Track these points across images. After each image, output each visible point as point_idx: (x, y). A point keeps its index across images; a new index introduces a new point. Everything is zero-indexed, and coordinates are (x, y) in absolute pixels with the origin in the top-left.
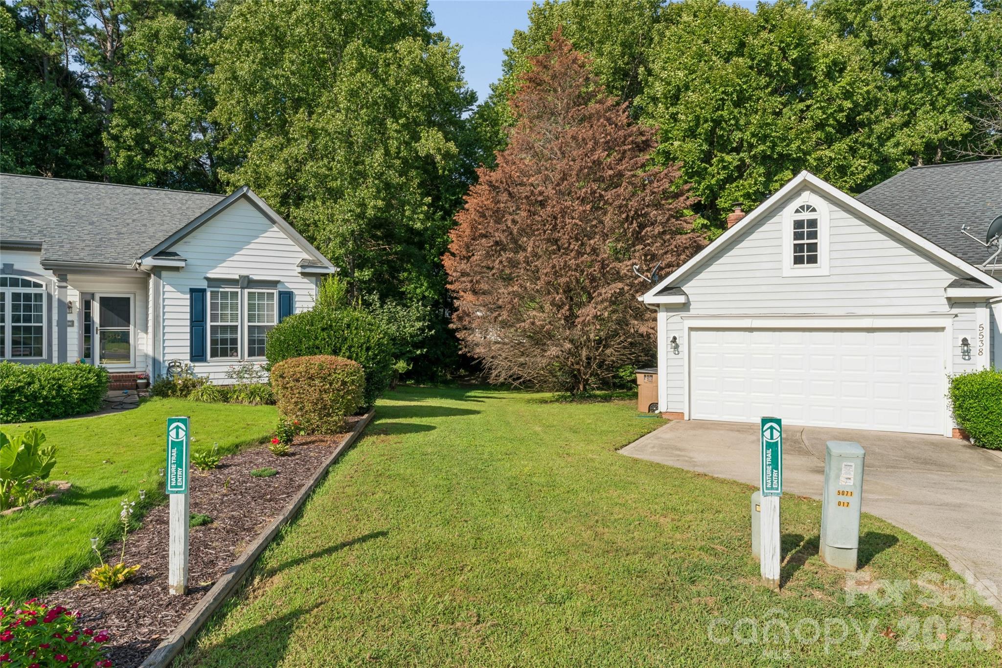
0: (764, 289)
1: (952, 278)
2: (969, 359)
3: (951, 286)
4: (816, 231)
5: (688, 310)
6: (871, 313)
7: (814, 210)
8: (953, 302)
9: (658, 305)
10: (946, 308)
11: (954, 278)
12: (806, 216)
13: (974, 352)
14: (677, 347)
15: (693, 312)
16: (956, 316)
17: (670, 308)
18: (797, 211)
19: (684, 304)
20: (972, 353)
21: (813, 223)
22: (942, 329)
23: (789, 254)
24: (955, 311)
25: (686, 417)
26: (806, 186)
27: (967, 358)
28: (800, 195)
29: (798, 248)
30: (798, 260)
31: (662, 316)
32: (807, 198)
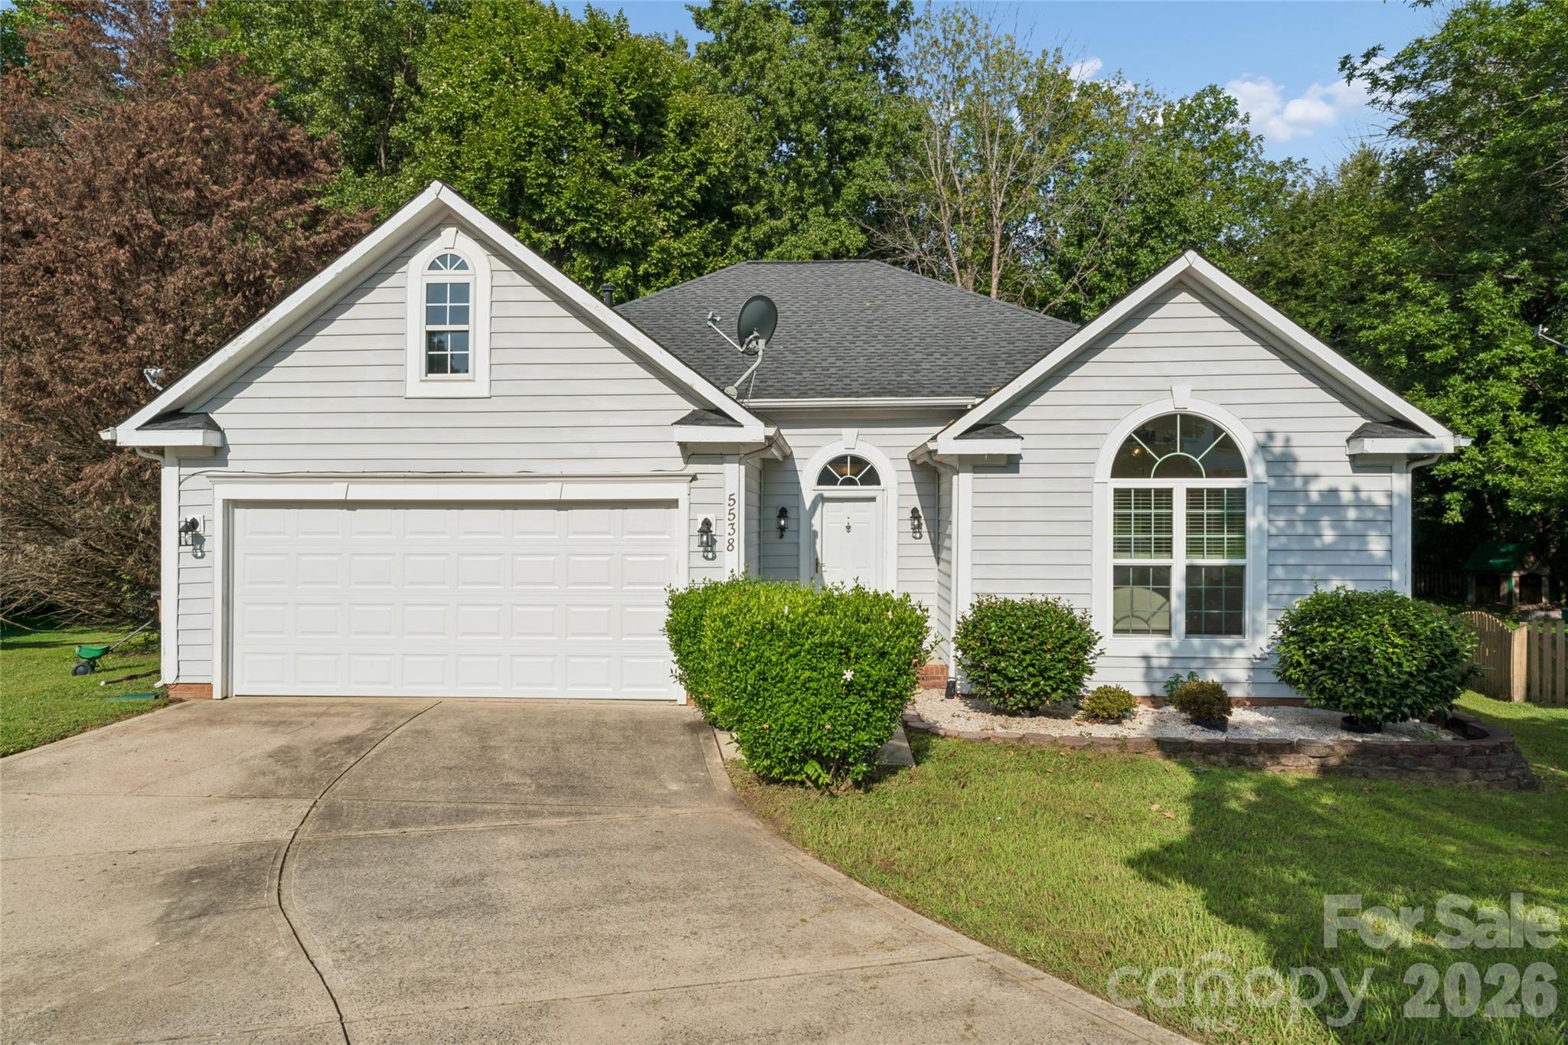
0: (371, 420)
1: (687, 407)
2: (714, 558)
3: (683, 422)
4: (467, 308)
5: (224, 463)
6: (558, 473)
7: (463, 266)
8: (692, 452)
9: (160, 451)
10: (677, 464)
11: (692, 407)
12: (448, 276)
13: (720, 545)
14: (199, 540)
15: (233, 466)
16: (694, 478)
17: (186, 457)
18: (433, 266)
19: (216, 449)
20: (718, 547)
21: (461, 291)
22: (672, 504)
23: (416, 353)
24: (693, 469)
25: (217, 693)
26: (449, 216)
27: (710, 555)
28: (439, 235)
29: (433, 341)
30: (435, 365)
31: (169, 475)
32: (449, 239)
